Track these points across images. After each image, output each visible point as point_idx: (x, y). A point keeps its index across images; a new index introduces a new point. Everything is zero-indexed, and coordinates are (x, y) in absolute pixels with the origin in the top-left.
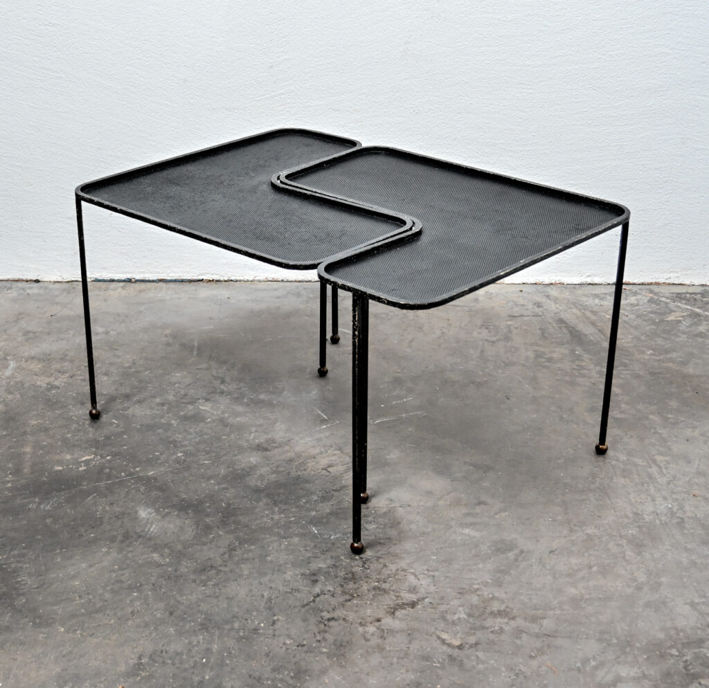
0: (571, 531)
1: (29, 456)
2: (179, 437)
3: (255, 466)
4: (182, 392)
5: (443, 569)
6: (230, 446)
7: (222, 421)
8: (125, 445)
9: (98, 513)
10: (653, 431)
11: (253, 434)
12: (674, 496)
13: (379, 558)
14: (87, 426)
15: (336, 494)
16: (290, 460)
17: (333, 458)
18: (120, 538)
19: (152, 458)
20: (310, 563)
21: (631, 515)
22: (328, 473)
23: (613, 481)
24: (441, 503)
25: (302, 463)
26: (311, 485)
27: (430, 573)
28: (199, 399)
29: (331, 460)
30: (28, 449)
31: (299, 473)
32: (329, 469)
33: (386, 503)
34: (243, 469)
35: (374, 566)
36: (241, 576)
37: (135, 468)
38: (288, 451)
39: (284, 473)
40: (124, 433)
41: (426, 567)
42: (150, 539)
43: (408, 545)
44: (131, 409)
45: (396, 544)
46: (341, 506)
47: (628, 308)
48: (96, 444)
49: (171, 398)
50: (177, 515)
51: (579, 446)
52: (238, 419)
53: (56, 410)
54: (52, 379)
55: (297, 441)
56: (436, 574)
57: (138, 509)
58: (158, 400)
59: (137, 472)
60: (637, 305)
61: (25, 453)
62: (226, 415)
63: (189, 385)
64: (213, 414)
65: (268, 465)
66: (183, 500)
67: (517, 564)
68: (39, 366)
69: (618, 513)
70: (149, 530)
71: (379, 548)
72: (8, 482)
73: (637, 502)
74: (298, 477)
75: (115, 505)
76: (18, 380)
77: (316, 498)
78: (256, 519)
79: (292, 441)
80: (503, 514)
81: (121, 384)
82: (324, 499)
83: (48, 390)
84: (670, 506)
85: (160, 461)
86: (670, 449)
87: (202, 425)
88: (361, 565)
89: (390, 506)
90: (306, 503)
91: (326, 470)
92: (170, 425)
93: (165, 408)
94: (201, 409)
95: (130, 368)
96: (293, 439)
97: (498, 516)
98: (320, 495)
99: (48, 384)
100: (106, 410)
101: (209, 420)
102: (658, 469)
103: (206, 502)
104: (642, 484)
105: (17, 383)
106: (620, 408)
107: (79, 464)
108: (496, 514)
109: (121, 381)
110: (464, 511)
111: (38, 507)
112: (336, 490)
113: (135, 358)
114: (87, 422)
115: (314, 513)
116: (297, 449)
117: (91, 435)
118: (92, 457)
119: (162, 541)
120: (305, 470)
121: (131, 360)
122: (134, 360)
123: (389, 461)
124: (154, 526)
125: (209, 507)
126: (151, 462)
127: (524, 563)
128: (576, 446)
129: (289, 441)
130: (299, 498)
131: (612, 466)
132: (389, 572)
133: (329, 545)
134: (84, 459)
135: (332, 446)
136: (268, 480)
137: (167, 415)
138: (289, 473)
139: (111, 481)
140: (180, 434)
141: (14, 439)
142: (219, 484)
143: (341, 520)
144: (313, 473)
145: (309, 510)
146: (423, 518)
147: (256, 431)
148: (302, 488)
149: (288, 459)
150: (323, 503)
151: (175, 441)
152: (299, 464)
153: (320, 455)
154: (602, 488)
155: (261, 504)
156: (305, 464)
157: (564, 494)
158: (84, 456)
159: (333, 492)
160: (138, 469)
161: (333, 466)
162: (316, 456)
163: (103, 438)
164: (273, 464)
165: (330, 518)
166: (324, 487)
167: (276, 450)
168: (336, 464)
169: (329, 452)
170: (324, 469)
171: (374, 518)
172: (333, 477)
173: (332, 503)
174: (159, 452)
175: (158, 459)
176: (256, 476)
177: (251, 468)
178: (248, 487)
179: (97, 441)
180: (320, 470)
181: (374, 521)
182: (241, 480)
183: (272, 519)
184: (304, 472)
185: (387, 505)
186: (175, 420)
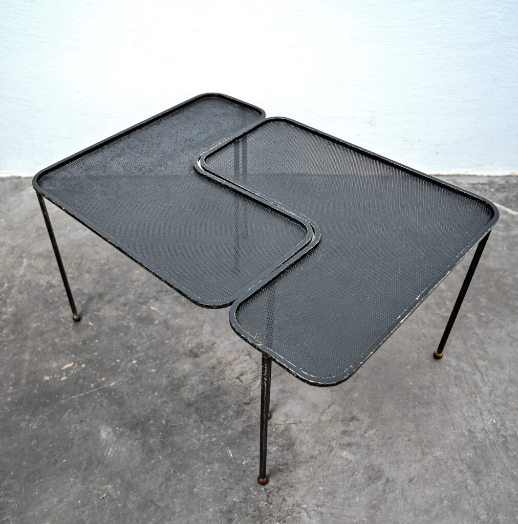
0: (423, 453)
1: (27, 364)
2: (134, 341)
3: (188, 374)
4: (140, 291)
5: (329, 504)
6: (170, 351)
7: (165, 323)
8: (96, 351)
9: (71, 433)
10: (472, 331)
11: (187, 338)
12: (497, 410)
13: (279, 489)
14: (71, 329)
15: (247, 408)
16: (214, 368)
17: (244, 365)
18: (85, 464)
19: (115, 365)
20: (226, 496)
21: (466, 433)
22: (240, 383)
23: (449, 391)
24: (324, 418)
25: (222, 370)
26: (228, 397)
27: (319, 509)
28: (150, 298)
29: (243, 367)
30: (27, 356)
31: (220, 383)
32: (242, 378)
33: (284, 419)
34: (179, 379)
35: (277, 500)
36: (174, 513)
37: (101, 378)
38: (212, 357)
39: (209, 383)
40: (96, 337)
41: (315, 501)
42: (107, 466)
43: (301, 473)
44: (103, 309)
45: (291, 471)
46: (250, 424)
48: (76, 350)
49: (131, 297)
50: (129, 436)
51: (421, 349)
52: (177, 321)
53: (51, 311)
54: (50, 278)
55: (218, 345)
56: (324, 510)
57: (100, 429)
58: (122, 300)
59: (103, 382)
61: (24, 361)
62: (169, 316)
63: (145, 282)
64: (159, 315)
65: (197, 373)
66: (134, 417)
67: (385, 496)
68: (43, 264)
69: (456, 431)
70: (107, 455)
71: (279, 476)
72: (9, 395)
73: (469, 416)
74: (219, 388)
75: (84, 423)
76: (27, 278)
77: (232, 413)
78: (187, 440)
79: (215, 345)
80: (372, 432)
81: (98, 283)
82: (238, 414)
83: (48, 289)
84: (495, 421)
85: (119, 370)
86: (487, 353)
87: (151, 327)
88: (265, 499)
89: (287, 422)
90: (224, 419)
91: (239, 379)
92: (129, 327)
93: (127, 308)
94: (151, 310)
95: (105, 264)
96: (215, 343)
97: (366, 435)
98: (235, 409)
99: (47, 283)
100: (85, 311)
101: (157, 322)
102: (480, 375)
103: (151, 420)
104: (471, 394)
105: (26, 282)
106: (446, 305)
107: (61, 372)
108: (365, 432)
109: (98, 279)
110: (342, 428)
111: (27, 426)
112: (246, 404)
113: (109, 254)
114: (71, 325)
115: (230, 432)
116: (219, 354)
117: (73, 340)
118: (71, 365)
119: (116, 468)
120: (224, 379)
121: (106, 257)
122: (108, 256)
124: (111, 449)
125: (153, 425)
126: (113, 372)
127: (390, 495)
128: (419, 349)
129: (213, 345)
130: (219, 413)
131: (446, 372)
132: (288, 508)
133: (242, 473)
134: (66, 367)
135: (243, 351)
136: (197, 391)
137: (128, 317)
138: (212, 383)
139: (83, 394)
140: (136, 338)
141: (18, 345)
142: (161, 396)
143: (251, 441)
144: (230, 382)
145: (226, 429)
146: (311, 437)
147: (190, 334)
148: (222, 401)
149: (212, 366)
150: (236, 419)
151: (132, 346)
152: (220, 372)
153: (235, 362)
154: (442, 399)
155: (191, 421)
156: (224, 372)
157: (414, 407)
158: (66, 364)
159: (245, 405)
160: (103, 379)
161: (244, 374)
162: (232, 363)
163: (81, 343)
164: (201, 372)
165: (242, 438)
166: (238, 399)
167: (204, 356)
168: (247, 372)
169: (241, 357)
170: (238, 378)
171: (275, 438)
172: (244, 387)
173: (243, 419)
174: (119, 359)
175: (118, 367)
176: (188, 387)
177: (185, 377)
178: (182, 400)
179: (76, 347)
180: (235, 379)
181: (275, 442)
182: (177, 392)
183: (199, 439)
184: (223, 381)
185: (284, 422)
186: (133, 322)
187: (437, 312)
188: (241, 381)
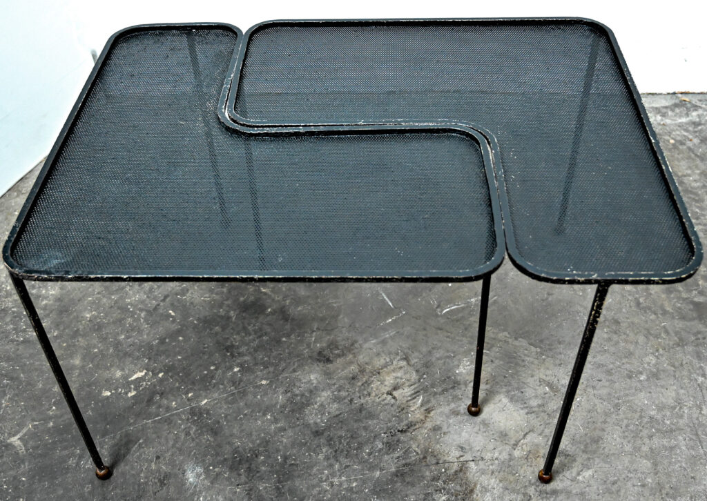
1: (76, 373)
2: (236, 339)
3: (316, 386)
6: (290, 354)
7: (282, 312)
8: (179, 353)
9: (142, 475)
11: (314, 333)
14: (142, 320)
15: (402, 437)
16: (353, 378)
17: (399, 374)
19: (207, 374)
22: (393, 401)
23: (702, 412)
24: (517, 453)
25: (366, 382)
26: (375, 421)
29: (396, 378)
30: (77, 361)
31: (363, 401)
32: (395, 393)
33: (457, 454)
34: (303, 395)
37: (187, 393)
38: (351, 363)
39: (346, 401)
40: (179, 332)
44: (190, 292)
46: (408, 461)
47: (691, 129)
48: (150, 352)
50: (228, 479)
51: (661, 351)
52: (300, 308)
53: (112, 294)
55: (360, 345)
57: (186, 468)
59: (189, 400)
60: (700, 124)
62: (288, 302)
64: (273, 300)
65: (329, 386)
66: (236, 451)
72: (50, 418)
74: (361, 408)
75: (161, 460)
77: (380, 446)
78: (314, 486)
79: (356, 345)
82: (390, 446)
85: (214, 381)
87: (261, 318)
89: (462, 459)
90: (370, 454)
91: (391, 394)
92: (229, 318)
94: (262, 292)
96: (356, 342)
97: (580, 478)
98: (385, 440)
101: (269, 310)
103: (261, 455)
106: (698, 285)
107: (127, 385)
111: (78, 464)
112: (401, 431)
115: (378, 474)
116: (362, 358)
117: (145, 337)
118: (143, 374)
120: (369, 395)
123: (459, 378)
125: (264, 463)
126: (205, 384)
128: (657, 351)
129: (352, 345)
130: (360, 446)
131: (699, 385)
134: (135, 377)
135: (397, 354)
136: (329, 413)
137: (226, 302)
138: (351, 401)
139: (160, 418)
140: (238, 333)
141: (65, 345)
142: (276, 421)
143: (409, 487)
144: (377, 400)
145: (372, 468)
146: (498, 482)
147: (318, 329)
148: (365, 428)
149: (351, 375)
150: (388, 454)
151: (232, 346)
152: (362, 385)
153: (385, 369)
154: (691, 425)
155: (321, 457)
156: (369, 385)
157: (650, 437)
158: (135, 373)
159: (399, 434)
160: (190, 395)
161: (399, 388)
162: (381, 371)
163: (157, 341)
164: (334, 384)
165: (396, 482)
166: (389, 425)
167: (339, 360)
168: (404, 384)
169: (395, 362)
170: (389, 393)
171: (444, 482)
172: (399, 407)
173: (398, 455)
174: (214, 365)
175: (213, 377)
176: (316, 406)
177: (311, 392)
178: (307, 425)
179: (150, 347)
180: (385, 395)
181: (444, 489)
182: (300, 413)
183: (332, 485)
184: (367, 398)
185: (457, 458)
186: (235, 310)
187: (684, 295)
188: (394, 398)
